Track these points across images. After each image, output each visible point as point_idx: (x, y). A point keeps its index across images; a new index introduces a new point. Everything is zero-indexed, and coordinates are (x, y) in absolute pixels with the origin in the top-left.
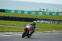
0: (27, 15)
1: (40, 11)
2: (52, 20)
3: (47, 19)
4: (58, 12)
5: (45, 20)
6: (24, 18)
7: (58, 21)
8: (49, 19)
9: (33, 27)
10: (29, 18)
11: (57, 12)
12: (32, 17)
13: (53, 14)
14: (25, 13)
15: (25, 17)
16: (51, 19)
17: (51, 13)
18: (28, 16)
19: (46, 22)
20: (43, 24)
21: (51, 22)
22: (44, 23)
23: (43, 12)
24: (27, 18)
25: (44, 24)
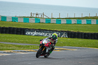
0: (11, 23)
1: (31, 17)
2: (50, 30)
3: (42, 30)
4: (60, 18)
5: (40, 30)
6: (6, 28)
7: (59, 32)
8: (45, 30)
9: (53, 42)
10: (14, 28)
11: (58, 18)
12: (18, 27)
13: (52, 21)
14: (8, 20)
15: (7, 26)
16: (48, 29)
17: (48, 20)
18: (13, 25)
19: (41, 34)
20: (36, 37)
21: (48, 34)
22: (38, 35)
23: (37, 18)
24: (10, 28)
25: (38, 37)
